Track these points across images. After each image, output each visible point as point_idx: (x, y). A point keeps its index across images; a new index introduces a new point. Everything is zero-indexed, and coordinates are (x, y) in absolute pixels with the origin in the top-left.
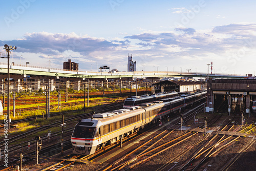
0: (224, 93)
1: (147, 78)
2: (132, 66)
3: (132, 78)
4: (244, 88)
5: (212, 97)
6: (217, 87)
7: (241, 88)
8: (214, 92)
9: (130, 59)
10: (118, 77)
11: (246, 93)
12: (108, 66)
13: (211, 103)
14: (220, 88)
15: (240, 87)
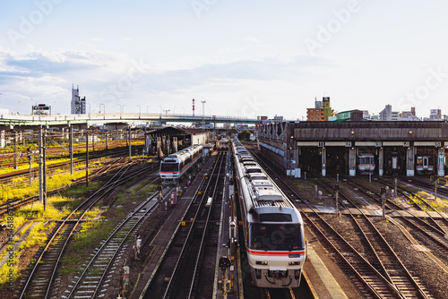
0: (316, 144)
1: (107, 124)
2: (79, 105)
3: (86, 124)
4: (346, 136)
5: (296, 153)
6: (303, 136)
7: (342, 136)
8: (299, 144)
9: (75, 93)
10: (66, 123)
11: (349, 144)
12: (47, 105)
13: (294, 162)
14: (308, 136)
15: (339, 133)
